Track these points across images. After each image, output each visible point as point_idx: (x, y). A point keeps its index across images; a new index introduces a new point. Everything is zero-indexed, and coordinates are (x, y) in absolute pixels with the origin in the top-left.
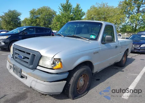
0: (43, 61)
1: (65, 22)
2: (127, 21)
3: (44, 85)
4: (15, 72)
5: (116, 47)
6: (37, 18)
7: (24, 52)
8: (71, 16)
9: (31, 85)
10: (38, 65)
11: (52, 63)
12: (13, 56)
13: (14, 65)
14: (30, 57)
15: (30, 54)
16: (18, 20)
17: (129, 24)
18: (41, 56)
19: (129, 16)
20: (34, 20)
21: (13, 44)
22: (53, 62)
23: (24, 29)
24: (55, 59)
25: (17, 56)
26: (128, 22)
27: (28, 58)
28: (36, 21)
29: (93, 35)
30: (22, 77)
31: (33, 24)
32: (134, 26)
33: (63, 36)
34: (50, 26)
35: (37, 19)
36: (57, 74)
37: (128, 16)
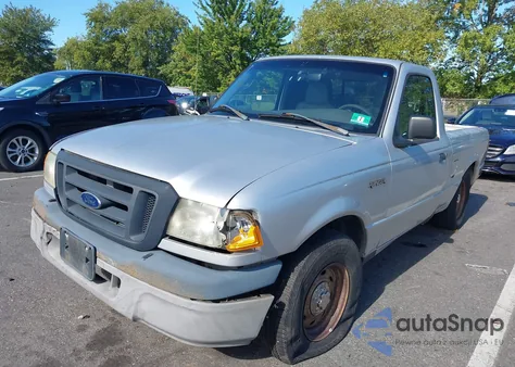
0: (184, 217)
1: (218, 55)
2: (450, 54)
3: (193, 315)
4: (69, 257)
5: (443, 157)
6: (116, 38)
7: (104, 181)
8: (240, 35)
9: (136, 311)
10: (165, 235)
11: (221, 225)
12: (57, 196)
13: (63, 232)
14: (130, 201)
15: (130, 190)
16: (43, 46)
17: (456, 64)
18: (179, 199)
19: (456, 36)
20: (104, 47)
21: (56, 149)
22: (225, 223)
23: (57, 81)
24: (231, 211)
25: (74, 195)
26: (453, 59)
27: (125, 208)
28: (112, 49)
29: (360, 112)
30: (98, 279)
31: (100, 61)
32: (472, 74)
33: (245, 117)
34: (162, 69)
35: (116, 44)
36: (240, 268)
37: (452, 35)
